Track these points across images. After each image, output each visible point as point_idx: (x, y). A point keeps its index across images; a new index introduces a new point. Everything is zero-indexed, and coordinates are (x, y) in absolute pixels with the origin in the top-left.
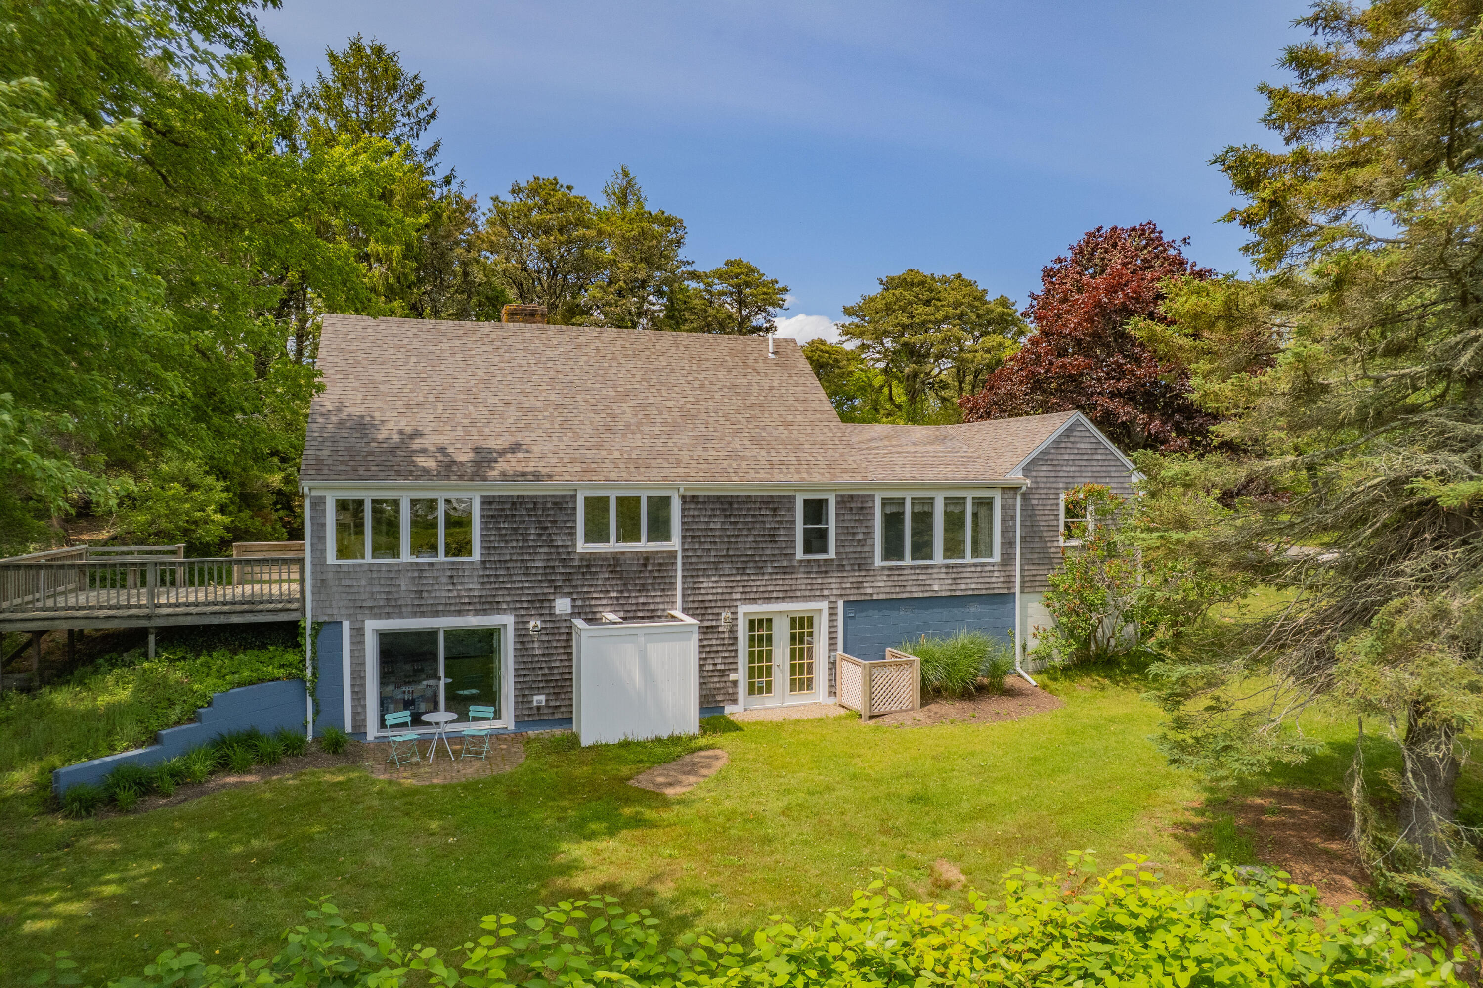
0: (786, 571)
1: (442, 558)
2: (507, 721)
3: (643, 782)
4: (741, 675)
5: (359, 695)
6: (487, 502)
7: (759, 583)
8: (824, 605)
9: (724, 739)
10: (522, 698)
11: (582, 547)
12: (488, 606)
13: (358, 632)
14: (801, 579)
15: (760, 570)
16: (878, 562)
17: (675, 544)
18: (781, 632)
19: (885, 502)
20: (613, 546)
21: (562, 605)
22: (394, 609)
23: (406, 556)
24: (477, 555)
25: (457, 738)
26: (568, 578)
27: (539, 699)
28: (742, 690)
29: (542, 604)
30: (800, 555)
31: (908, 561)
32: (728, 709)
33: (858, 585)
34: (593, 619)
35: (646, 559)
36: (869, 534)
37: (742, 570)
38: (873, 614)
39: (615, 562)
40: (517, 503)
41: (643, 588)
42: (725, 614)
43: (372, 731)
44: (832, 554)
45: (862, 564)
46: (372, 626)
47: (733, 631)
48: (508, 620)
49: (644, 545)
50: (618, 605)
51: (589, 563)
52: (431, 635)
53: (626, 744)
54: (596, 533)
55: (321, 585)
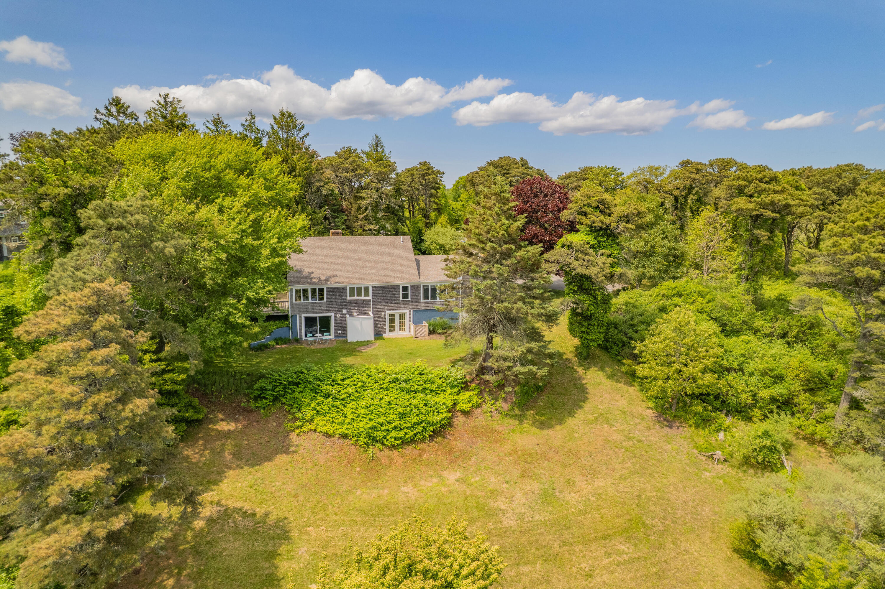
0: (398, 303)
1: (318, 301)
2: (333, 336)
3: (359, 349)
4: (387, 327)
5: (301, 330)
6: (327, 289)
7: (391, 306)
8: (408, 311)
9: (379, 342)
10: (336, 332)
11: (349, 298)
12: (329, 311)
13: (300, 317)
14: (402, 305)
15: (391, 303)
16: (422, 301)
17: (370, 297)
18: (397, 318)
19: (423, 286)
20: (356, 298)
21: (345, 311)
22: (308, 312)
23: (310, 301)
24: (325, 300)
25: (322, 340)
26: (346, 305)
27: (340, 332)
28: (387, 331)
29: (340, 311)
30: (401, 299)
31: (430, 300)
32: (384, 335)
33: (416, 306)
34: (351, 314)
35: (364, 300)
36: (419, 294)
37: (387, 303)
38: (421, 313)
39: (356, 302)
40: (334, 289)
41: (363, 307)
42: (383, 313)
43: (304, 338)
44: (409, 299)
45: (418, 301)
46: (303, 316)
47: (385, 317)
48: (332, 315)
49: (363, 298)
50: (357, 311)
51: (350, 302)
52: (316, 317)
53: (357, 342)
54: (352, 295)
55: (292, 307)
